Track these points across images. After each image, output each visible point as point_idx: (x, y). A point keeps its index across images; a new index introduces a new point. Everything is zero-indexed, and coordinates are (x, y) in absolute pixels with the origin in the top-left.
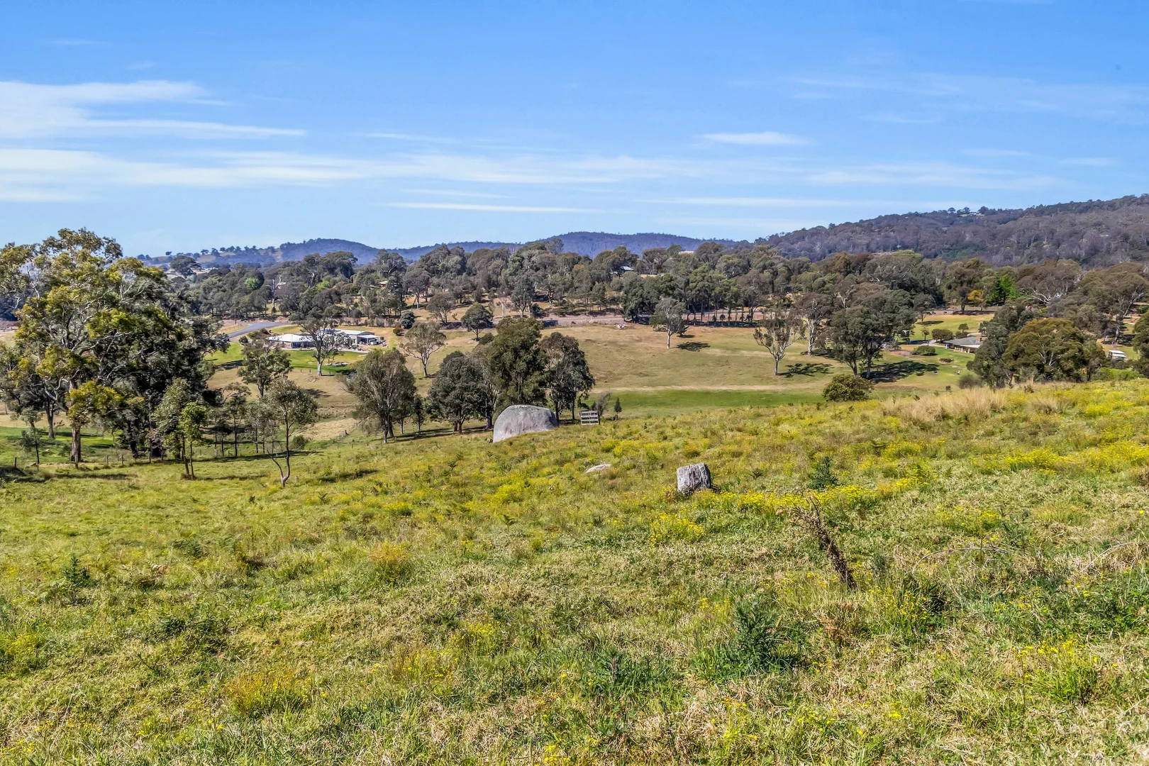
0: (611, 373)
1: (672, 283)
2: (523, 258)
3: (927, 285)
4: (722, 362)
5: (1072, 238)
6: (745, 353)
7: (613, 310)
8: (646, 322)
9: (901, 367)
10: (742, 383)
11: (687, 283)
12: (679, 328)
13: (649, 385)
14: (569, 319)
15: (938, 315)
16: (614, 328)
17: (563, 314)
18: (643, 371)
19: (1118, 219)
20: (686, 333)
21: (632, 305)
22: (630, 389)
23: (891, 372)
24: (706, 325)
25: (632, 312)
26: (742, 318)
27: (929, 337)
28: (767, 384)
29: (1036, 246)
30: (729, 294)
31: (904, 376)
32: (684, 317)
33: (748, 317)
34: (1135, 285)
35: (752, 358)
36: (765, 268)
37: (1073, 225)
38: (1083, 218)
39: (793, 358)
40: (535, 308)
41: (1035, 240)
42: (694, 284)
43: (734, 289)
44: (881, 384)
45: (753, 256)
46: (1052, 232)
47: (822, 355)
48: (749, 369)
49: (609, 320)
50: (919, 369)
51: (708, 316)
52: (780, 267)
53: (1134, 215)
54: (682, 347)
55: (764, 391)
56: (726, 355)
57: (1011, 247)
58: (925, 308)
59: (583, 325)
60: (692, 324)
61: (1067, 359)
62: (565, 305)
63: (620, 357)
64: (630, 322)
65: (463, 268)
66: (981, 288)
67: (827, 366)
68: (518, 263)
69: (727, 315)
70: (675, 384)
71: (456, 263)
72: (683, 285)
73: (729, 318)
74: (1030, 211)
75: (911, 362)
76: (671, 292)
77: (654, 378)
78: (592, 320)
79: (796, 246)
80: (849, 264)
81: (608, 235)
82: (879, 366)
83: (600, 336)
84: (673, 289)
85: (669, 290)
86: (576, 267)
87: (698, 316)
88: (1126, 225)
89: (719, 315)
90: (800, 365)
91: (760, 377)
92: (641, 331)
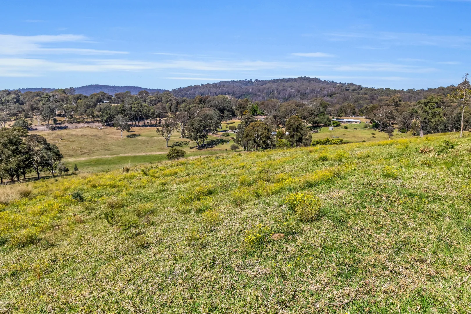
0: (92, 150)
1: (124, 108)
2: (50, 97)
3: (229, 109)
4: (145, 142)
5: (283, 91)
6: (156, 138)
7: (98, 121)
8: (113, 126)
9: (216, 141)
10: (152, 151)
11: (131, 108)
12: (128, 128)
13: (109, 155)
14: (75, 125)
15: (233, 120)
16: (97, 129)
17: (71, 123)
18: (108, 148)
19: (297, 85)
20: (131, 130)
21: (105, 118)
22: (100, 157)
23: (213, 143)
24: (141, 126)
25: (106, 121)
26: (157, 123)
27: (228, 129)
28: (163, 151)
29: (272, 94)
30: (150, 113)
31: (217, 145)
32: (130, 123)
33: (159, 123)
34: (293, 108)
35: (158, 140)
36: (168, 102)
37: (284, 86)
38: (287, 84)
39: (175, 139)
40: (55, 120)
41: (272, 92)
42: (134, 109)
43: (152, 111)
44: (208, 149)
45: (163, 96)
46: (277, 89)
47: (187, 138)
48: (157, 145)
49: (95, 125)
50: (223, 142)
51: (141, 123)
52: (174, 101)
53: (302, 83)
54: (128, 136)
55: (161, 154)
56: (147, 139)
57: (265, 94)
58: (228, 118)
59: (82, 128)
60: (135, 126)
61: (263, 137)
62: (73, 119)
63: (98, 142)
64: (105, 126)
65: (18, 101)
66: (248, 110)
67: (189, 142)
68: (47, 99)
69: (150, 122)
70: (122, 153)
71: (13, 99)
72: (129, 109)
73: (151, 123)
74: (271, 81)
75: (220, 139)
76: (123, 112)
77: (113, 151)
78: (86, 125)
79: (188, 92)
80: (202, 100)
81: (109, 86)
82: (208, 141)
83: (89, 133)
84: (124, 111)
85: (123, 111)
86: (79, 101)
87: (137, 123)
88: (299, 87)
89: (146, 122)
90: (178, 142)
91: (161, 148)
92: (110, 130)
